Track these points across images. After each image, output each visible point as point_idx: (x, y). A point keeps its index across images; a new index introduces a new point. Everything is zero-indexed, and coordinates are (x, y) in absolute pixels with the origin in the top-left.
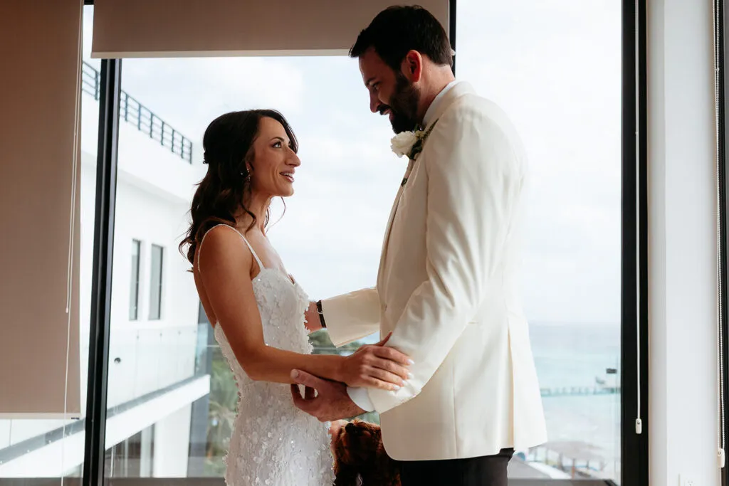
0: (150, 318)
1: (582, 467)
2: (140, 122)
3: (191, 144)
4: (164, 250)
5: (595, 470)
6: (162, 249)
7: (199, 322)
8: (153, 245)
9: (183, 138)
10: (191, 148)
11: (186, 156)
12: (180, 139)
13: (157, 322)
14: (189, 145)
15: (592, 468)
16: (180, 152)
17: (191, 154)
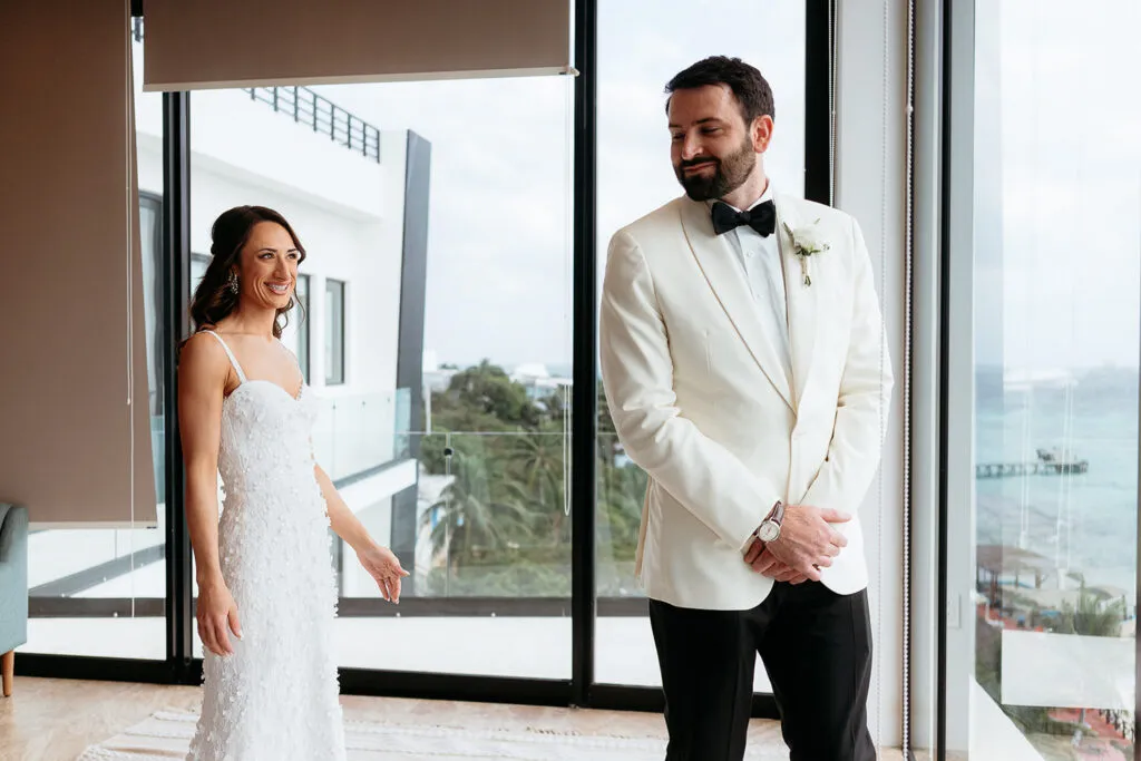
0: (329, 383)
1: (1009, 583)
2: (296, 109)
3: (378, 133)
4: (346, 286)
5: (1026, 587)
6: (343, 284)
7: (398, 386)
8: (328, 280)
9: (365, 125)
10: (378, 139)
11: (371, 151)
12: (361, 127)
13: (339, 389)
14: (375, 135)
15: (1021, 585)
16: (361, 145)
17: (378, 148)
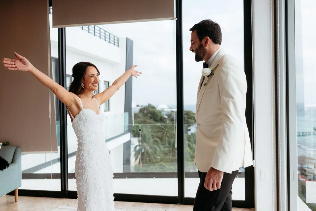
0: (105, 111)
1: (306, 168)
2: (95, 32)
3: (118, 38)
4: (109, 83)
7: (125, 112)
8: (104, 81)
9: (114, 36)
10: (118, 40)
11: (116, 44)
13: (108, 112)
15: (309, 168)
16: (113, 42)
17: (118, 43)
